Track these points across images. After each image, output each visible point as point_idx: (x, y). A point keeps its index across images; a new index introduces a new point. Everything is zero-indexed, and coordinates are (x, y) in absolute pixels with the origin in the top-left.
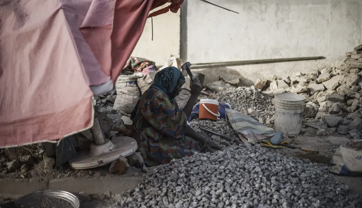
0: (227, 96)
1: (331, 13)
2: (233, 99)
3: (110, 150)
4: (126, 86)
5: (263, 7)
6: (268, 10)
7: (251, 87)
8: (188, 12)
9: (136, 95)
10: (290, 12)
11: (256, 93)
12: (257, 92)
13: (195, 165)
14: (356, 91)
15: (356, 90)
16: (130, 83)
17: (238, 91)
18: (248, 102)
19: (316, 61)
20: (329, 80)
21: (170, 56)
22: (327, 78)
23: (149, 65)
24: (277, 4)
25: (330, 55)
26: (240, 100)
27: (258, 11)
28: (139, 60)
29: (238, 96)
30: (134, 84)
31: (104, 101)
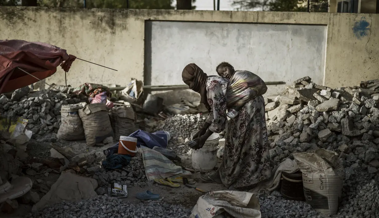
0: (172, 124)
1: (292, 40)
2: (176, 127)
3: (5, 191)
4: (68, 116)
5: (225, 33)
6: (229, 35)
7: (197, 115)
8: (153, 36)
9: (77, 125)
10: (251, 37)
11: (199, 121)
12: (201, 120)
13: (58, 212)
14: (281, 128)
15: (281, 126)
16: (72, 113)
17: (183, 119)
18: (190, 130)
19: (276, 86)
20: (273, 110)
21: (131, 79)
22: (272, 108)
23: (101, 92)
24: (239, 30)
25: (290, 80)
26: (182, 129)
27: (220, 36)
28: (93, 87)
29: (181, 124)
30: (75, 114)
31: (50, 128)
